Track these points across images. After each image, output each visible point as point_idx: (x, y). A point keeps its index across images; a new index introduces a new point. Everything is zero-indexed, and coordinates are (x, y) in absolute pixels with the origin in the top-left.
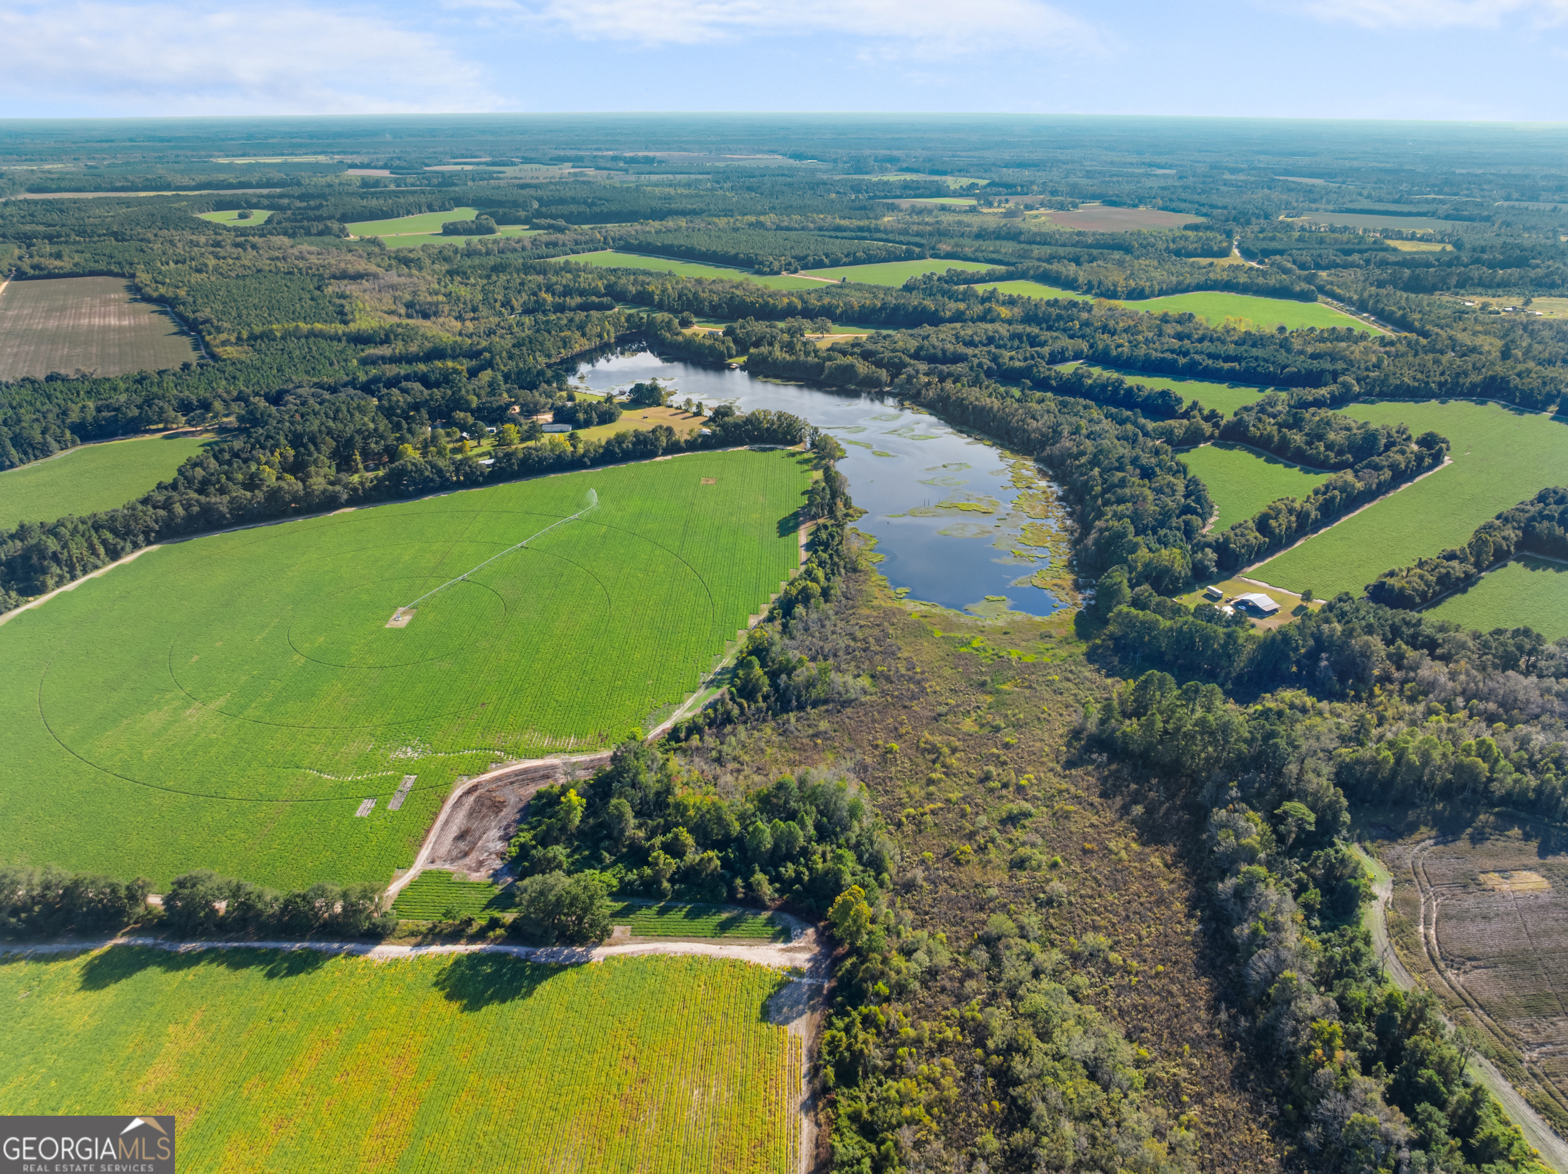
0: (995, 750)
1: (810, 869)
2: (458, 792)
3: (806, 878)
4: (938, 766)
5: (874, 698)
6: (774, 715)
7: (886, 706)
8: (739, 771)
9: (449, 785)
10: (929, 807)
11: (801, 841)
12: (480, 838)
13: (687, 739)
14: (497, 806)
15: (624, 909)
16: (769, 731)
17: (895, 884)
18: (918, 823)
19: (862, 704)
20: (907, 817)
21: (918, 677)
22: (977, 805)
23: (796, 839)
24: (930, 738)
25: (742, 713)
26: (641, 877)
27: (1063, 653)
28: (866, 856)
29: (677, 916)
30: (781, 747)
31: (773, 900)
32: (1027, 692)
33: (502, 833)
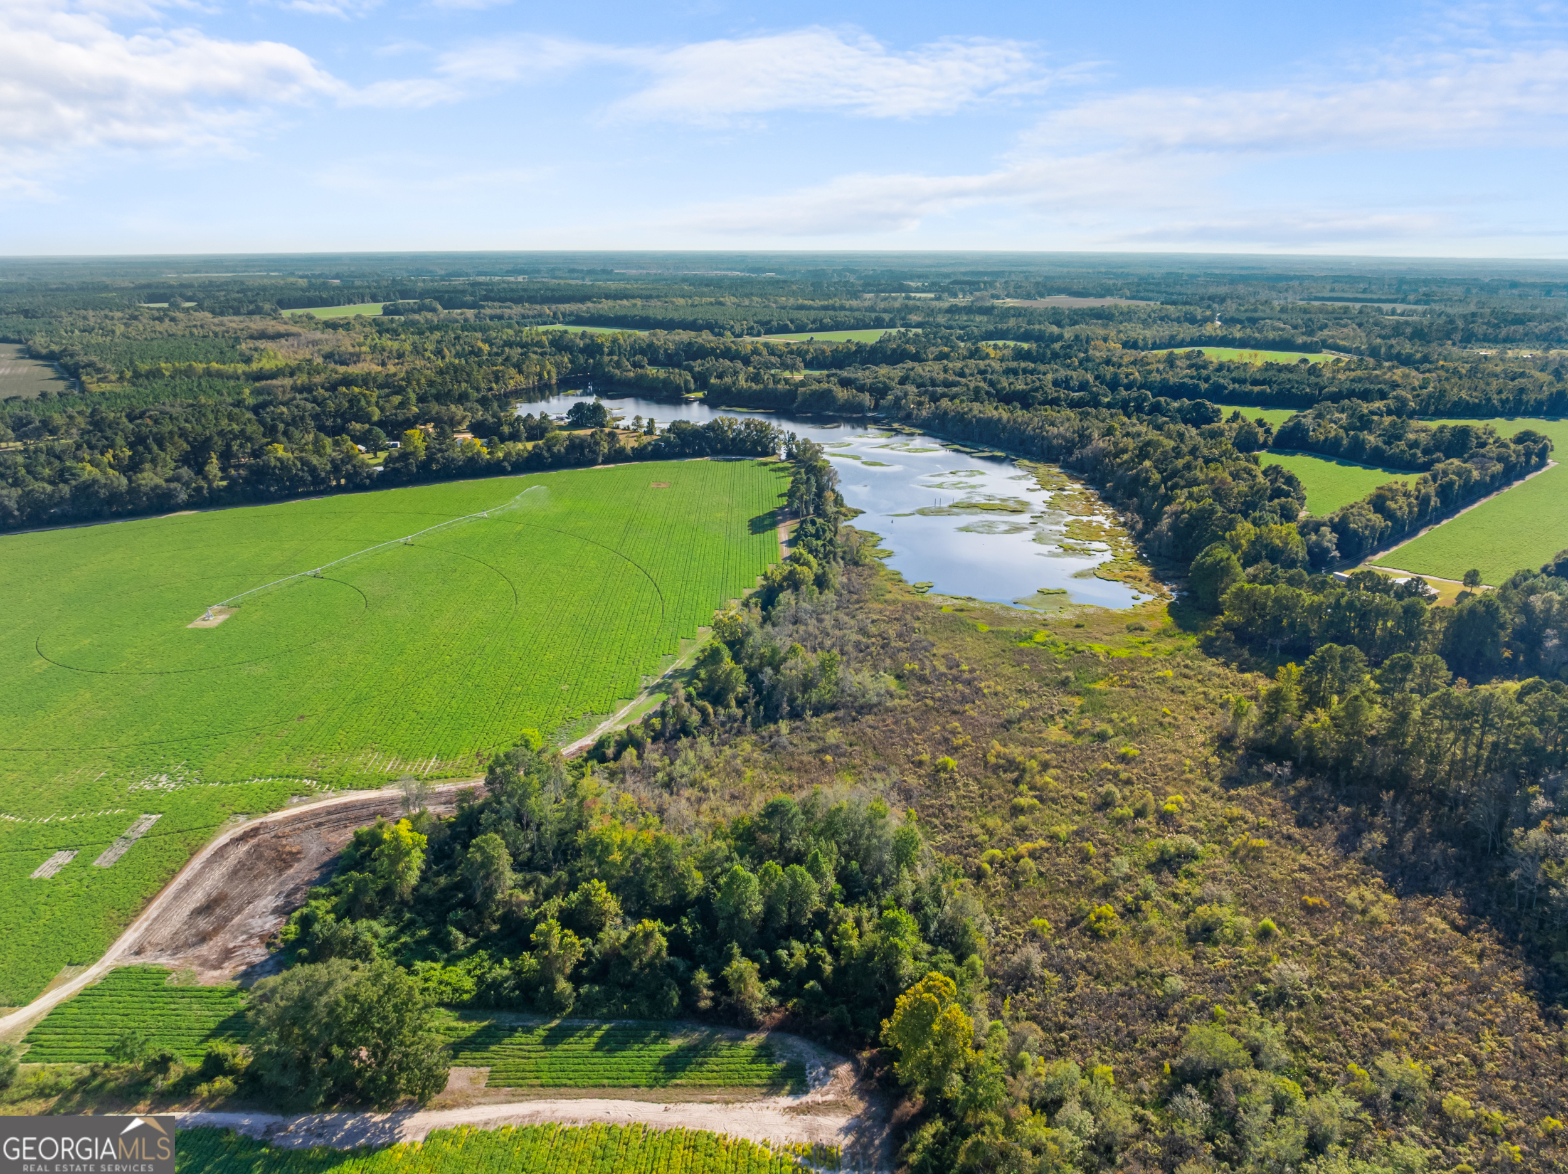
0: (1107, 765)
1: (835, 952)
2: (223, 839)
3: (828, 969)
4: (1023, 787)
5: (905, 702)
6: (756, 725)
7: (925, 712)
8: (700, 800)
9: (211, 829)
10: (1024, 847)
11: (816, 902)
12: (240, 910)
13: (617, 757)
14: (284, 860)
15: (479, 1033)
16: (748, 747)
17: (992, 975)
18: (1011, 871)
19: (888, 710)
20: (991, 863)
21: (967, 676)
22: (1104, 843)
23: (806, 897)
24: (1002, 749)
25: (705, 721)
26: (517, 973)
27: (1166, 646)
28: (934, 926)
29: (582, 1045)
30: (767, 767)
31: (768, 1010)
32: (1132, 692)
33: (280, 902)
